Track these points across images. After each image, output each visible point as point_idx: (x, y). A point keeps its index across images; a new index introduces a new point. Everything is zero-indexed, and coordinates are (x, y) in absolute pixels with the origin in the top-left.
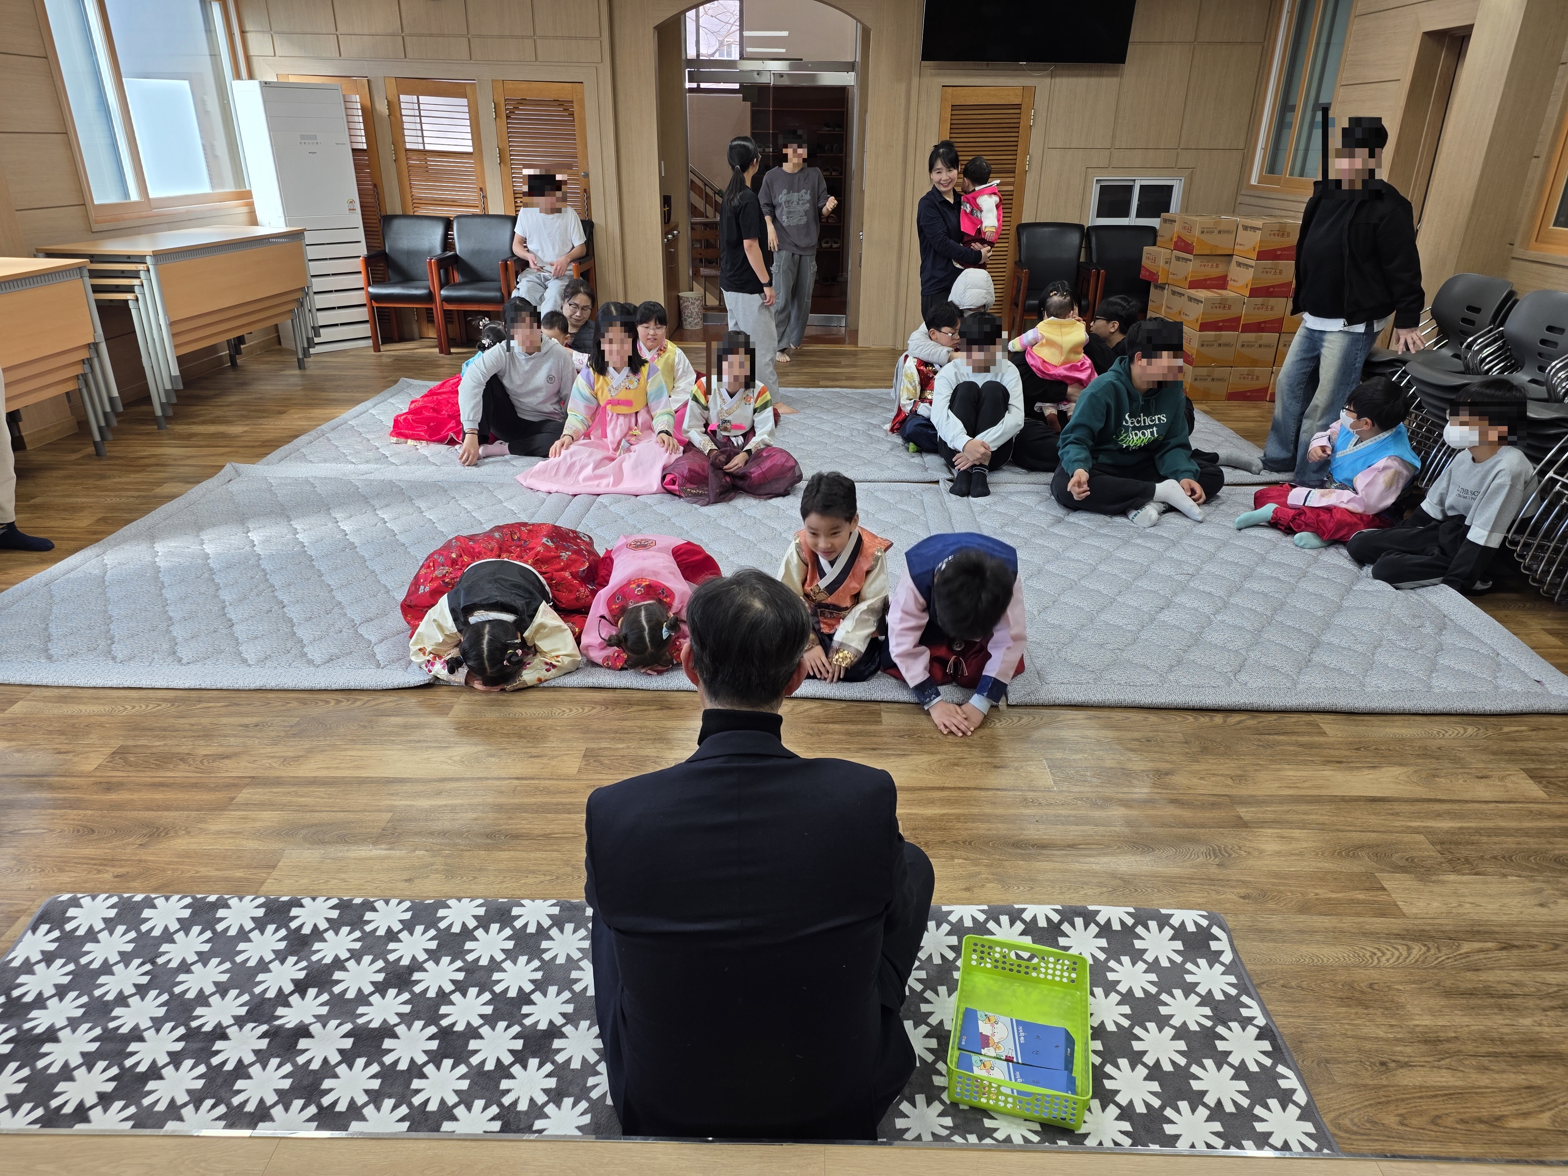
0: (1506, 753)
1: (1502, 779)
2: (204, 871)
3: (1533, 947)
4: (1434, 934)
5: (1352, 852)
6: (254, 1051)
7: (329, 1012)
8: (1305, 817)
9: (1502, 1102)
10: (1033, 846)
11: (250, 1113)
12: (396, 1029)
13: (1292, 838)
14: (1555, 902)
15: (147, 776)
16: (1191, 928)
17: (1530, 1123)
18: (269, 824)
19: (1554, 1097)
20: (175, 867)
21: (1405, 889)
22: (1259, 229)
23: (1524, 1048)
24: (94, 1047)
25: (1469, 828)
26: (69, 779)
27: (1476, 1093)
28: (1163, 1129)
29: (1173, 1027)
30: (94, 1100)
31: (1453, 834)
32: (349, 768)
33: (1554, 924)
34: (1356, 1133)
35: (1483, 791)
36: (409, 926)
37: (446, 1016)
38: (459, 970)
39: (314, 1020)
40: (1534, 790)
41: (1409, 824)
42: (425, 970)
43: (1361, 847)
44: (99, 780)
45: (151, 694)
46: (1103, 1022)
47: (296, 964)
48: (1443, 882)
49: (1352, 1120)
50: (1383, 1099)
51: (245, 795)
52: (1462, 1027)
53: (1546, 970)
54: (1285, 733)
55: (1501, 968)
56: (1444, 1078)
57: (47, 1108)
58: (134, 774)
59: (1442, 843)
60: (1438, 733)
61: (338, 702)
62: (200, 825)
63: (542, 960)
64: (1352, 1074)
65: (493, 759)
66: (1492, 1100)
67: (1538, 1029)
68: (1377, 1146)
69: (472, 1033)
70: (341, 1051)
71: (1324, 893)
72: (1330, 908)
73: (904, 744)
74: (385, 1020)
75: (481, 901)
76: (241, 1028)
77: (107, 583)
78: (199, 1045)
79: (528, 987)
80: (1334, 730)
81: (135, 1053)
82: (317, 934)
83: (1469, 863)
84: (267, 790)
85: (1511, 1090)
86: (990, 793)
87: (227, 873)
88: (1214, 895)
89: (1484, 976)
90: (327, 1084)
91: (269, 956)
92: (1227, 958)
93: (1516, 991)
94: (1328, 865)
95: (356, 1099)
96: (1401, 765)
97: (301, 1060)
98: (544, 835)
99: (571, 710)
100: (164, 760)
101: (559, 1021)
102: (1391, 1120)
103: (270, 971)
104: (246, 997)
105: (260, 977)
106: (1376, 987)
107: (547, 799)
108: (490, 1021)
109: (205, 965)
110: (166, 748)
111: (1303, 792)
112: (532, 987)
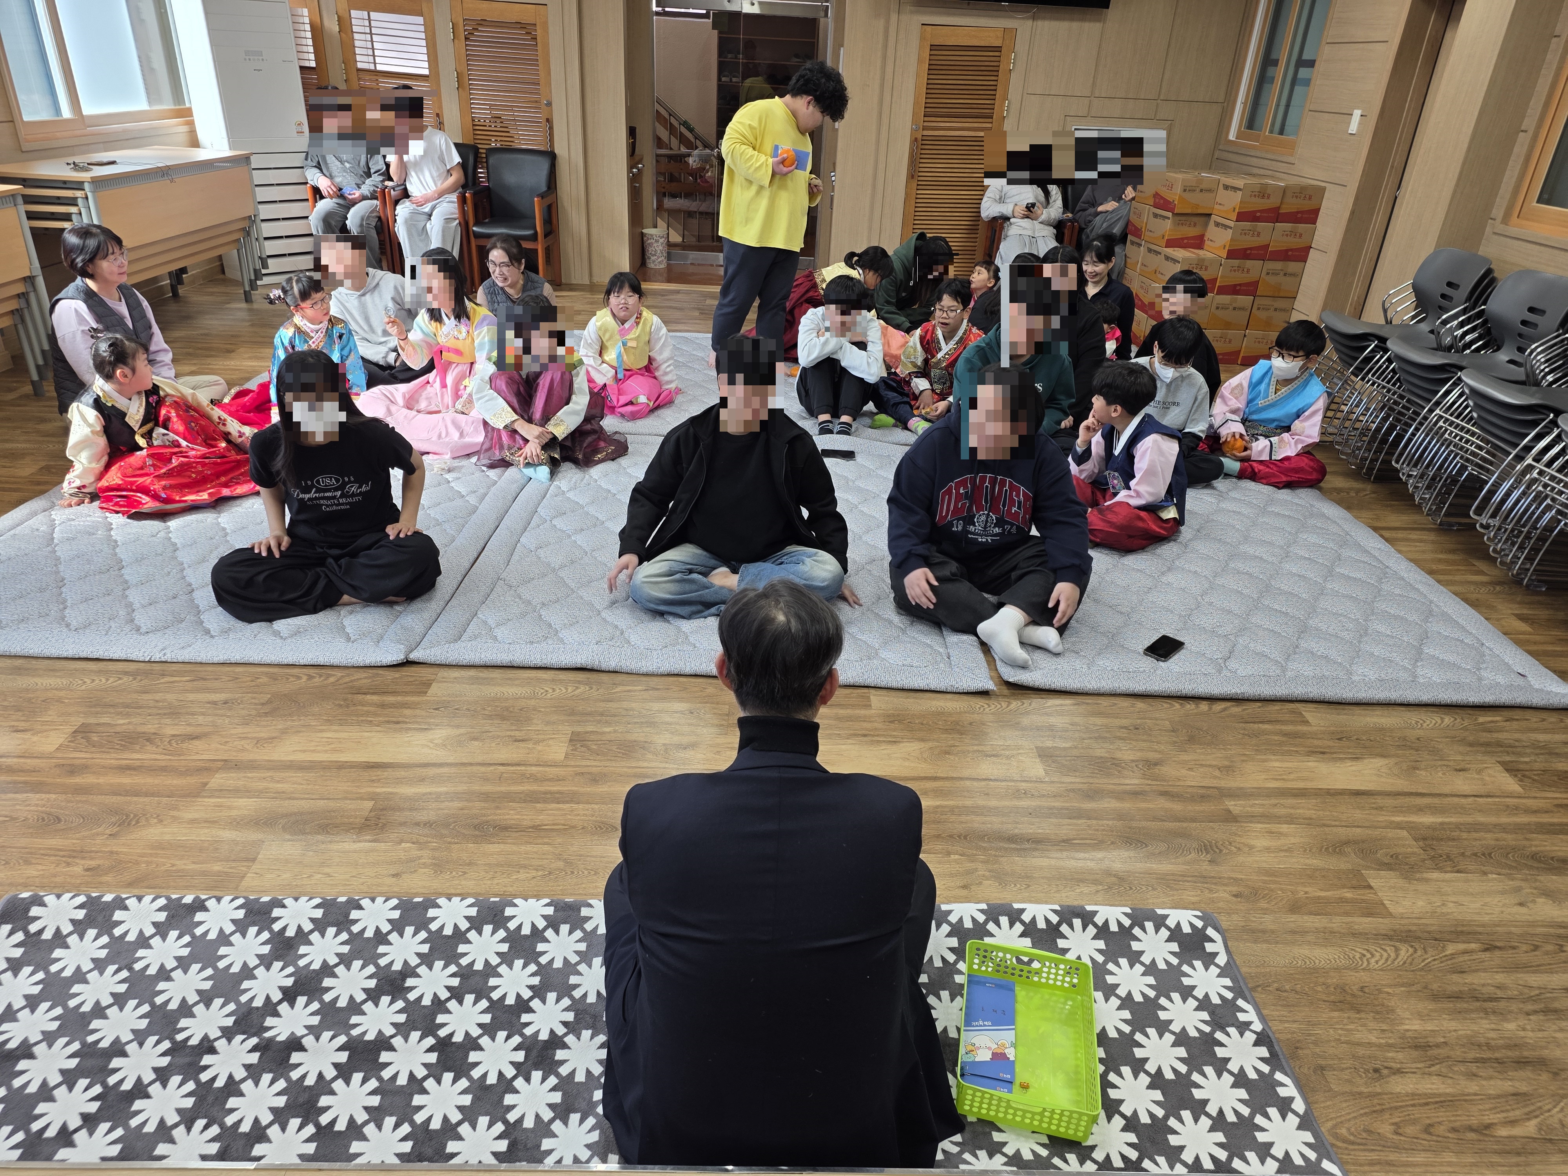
0: (1482, 745)
1: (1479, 772)
2: (180, 864)
3: (1514, 948)
4: (1419, 934)
5: (1337, 848)
6: (244, 1065)
7: (320, 1022)
8: (1292, 811)
9: (1491, 1109)
10: (1028, 841)
11: (245, 1134)
12: (392, 1041)
13: (1280, 833)
14: (1534, 902)
15: (111, 759)
16: (1186, 929)
17: (1517, 1131)
18: (246, 812)
19: (1539, 1104)
20: (150, 859)
21: (1390, 887)
22: (1240, 189)
23: (1510, 1053)
24: (73, 1063)
25: (1449, 823)
26: (29, 761)
27: (1466, 1100)
28: (1167, 1140)
29: (1173, 1033)
30: (78, 1122)
31: (1434, 829)
32: (326, 751)
33: (1533, 924)
34: (1353, 1143)
35: (1461, 784)
36: (398, 926)
37: (443, 1025)
38: (453, 975)
39: (306, 1032)
40: (1511, 784)
41: (1393, 819)
42: (419, 976)
43: (1347, 843)
44: (61, 762)
45: (111, 666)
46: (1104, 1028)
47: (282, 969)
48: (1427, 880)
49: (1348, 1129)
50: (1378, 1108)
51: (217, 780)
52: (1450, 1032)
53: (1528, 972)
54: (1269, 722)
55: (1485, 970)
56: (1434, 1085)
57: (27, 1132)
58: (98, 756)
59: (1425, 839)
60: (1417, 722)
61: (310, 677)
62: (173, 813)
63: (538, 964)
64: (1349, 1081)
65: (476, 743)
66: (1481, 1107)
67: (1522, 1034)
68: (1374, 1156)
69: (472, 1044)
70: (336, 1066)
71: (1314, 892)
72: (1319, 907)
73: (894, 730)
74: (380, 1031)
75: (471, 900)
76: (229, 1041)
77: (56, 541)
78: (187, 1060)
79: (526, 994)
80: (1316, 719)
81: (119, 1069)
82: (302, 937)
83: (1451, 860)
84: (242, 775)
85: (1499, 1096)
86: (983, 783)
87: (204, 867)
88: (1207, 894)
89: (1469, 979)
90: (324, 1101)
91: (253, 962)
92: (1222, 959)
93: (1500, 994)
94: (1316, 862)
95: (355, 1117)
96: (1383, 756)
97: (295, 1075)
98: (533, 827)
99: (554, 690)
100: (130, 740)
101: (560, 1030)
102: (1386, 1129)
103: (256, 978)
104: (232, 1007)
105: (245, 985)
106: (1366, 990)
107: (534, 787)
108: (489, 1030)
109: (185, 972)
110: (131, 727)
111: (1290, 785)
112: (530, 994)
